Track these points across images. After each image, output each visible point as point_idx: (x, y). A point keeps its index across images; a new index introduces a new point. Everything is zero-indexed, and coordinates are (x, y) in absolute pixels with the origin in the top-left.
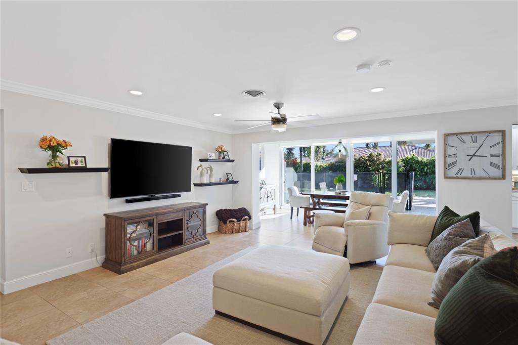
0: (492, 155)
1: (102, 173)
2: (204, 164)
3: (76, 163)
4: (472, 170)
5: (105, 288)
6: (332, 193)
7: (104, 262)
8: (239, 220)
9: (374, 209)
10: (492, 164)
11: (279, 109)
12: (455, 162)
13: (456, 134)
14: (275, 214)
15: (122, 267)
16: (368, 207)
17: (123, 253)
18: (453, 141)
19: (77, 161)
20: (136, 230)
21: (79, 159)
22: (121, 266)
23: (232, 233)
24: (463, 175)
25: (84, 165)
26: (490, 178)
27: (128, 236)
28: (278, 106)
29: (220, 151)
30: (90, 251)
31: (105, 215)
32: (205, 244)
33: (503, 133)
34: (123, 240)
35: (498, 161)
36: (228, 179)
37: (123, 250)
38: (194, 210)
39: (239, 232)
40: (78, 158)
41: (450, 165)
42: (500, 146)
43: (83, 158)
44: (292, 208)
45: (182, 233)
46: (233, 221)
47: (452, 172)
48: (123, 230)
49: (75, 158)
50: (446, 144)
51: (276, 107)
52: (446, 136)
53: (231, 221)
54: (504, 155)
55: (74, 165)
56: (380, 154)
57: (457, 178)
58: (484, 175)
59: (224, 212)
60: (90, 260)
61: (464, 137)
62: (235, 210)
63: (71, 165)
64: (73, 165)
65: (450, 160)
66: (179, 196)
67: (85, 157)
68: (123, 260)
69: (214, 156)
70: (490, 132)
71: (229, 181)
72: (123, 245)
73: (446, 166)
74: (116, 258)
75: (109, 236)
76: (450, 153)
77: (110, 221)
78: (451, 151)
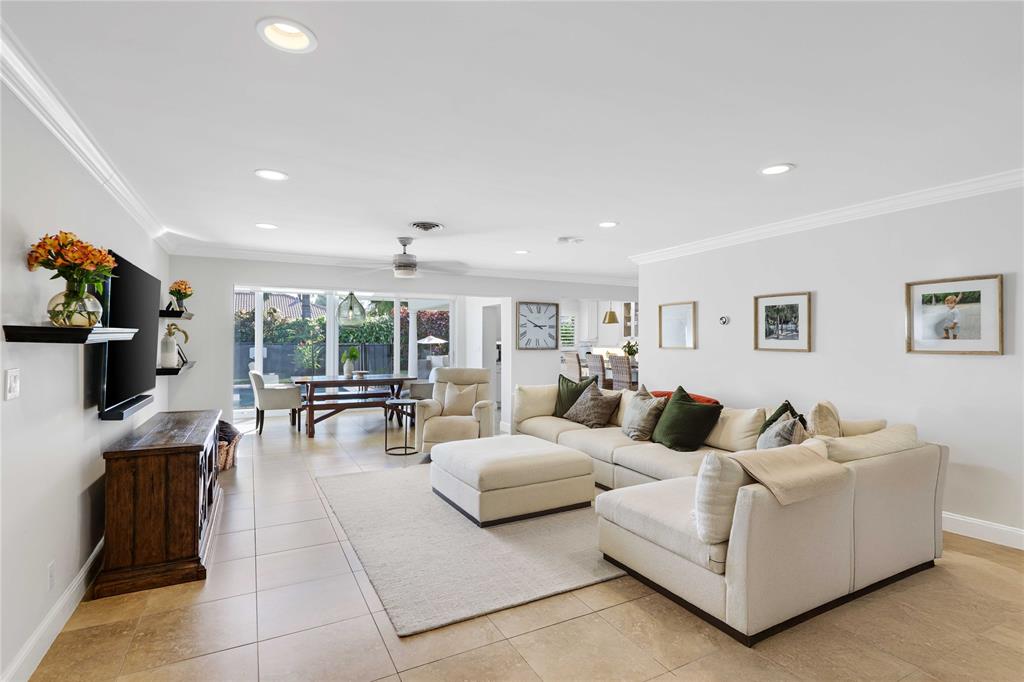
0: (550, 327)
4: (537, 341)
8: (229, 442)
9: (480, 388)
10: (550, 336)
11: (405, 245)
12: (525, 333)
13: (527, 303)
16: (472, 386)
18: (523, 309)
23: (224, 469)
24: (531, 346)
26: (548, 349)
28: (405, 242)
33: (557, 306)
35: (553, 332)
41: (522, 334)
42: (555, 318)
46: (223, 446)
47: (523, 343)
50: (518, 312)
52: (520, 304)
54: (557, 327)
56: (275, 311)
57: (527, 349)
58: (545, 346)
61: (532, 307)
65: (522, 330)
70: (549, 305)
71: (184, 362)
73: (519, 336)
74: (167, 552)
75: (131, 506)
76: (522, 322)
77: (135, 466)
78: (523, 320)
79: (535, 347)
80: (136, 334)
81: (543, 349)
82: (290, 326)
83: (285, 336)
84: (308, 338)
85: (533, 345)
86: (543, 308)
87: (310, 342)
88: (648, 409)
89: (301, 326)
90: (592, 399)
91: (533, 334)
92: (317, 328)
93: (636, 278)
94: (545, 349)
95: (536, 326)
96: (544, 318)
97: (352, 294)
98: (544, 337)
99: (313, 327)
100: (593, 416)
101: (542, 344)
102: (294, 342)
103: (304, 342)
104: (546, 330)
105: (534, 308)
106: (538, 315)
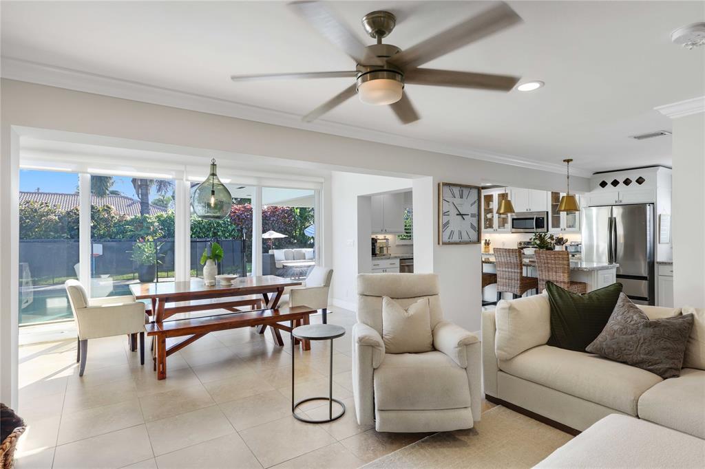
82: (128, 223)
83: (124, 232)
84: (148, 234)
87: (150, 238)
89: (140, 223)
92: (156, 224)
99: (152, 223)
102: (133, 238)
103: (143, 238)
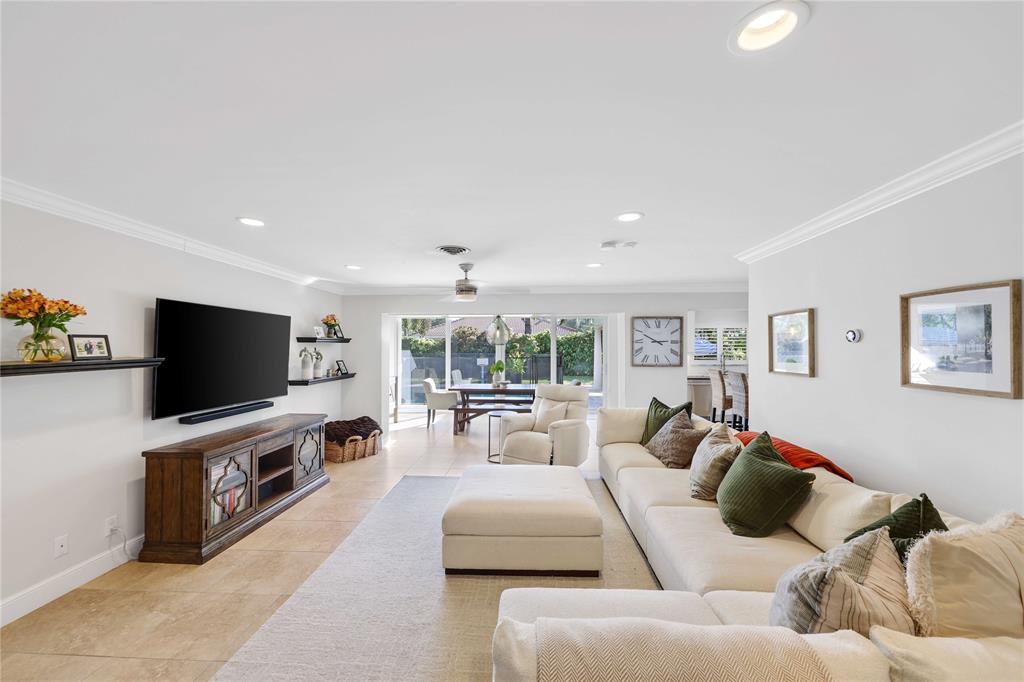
0: (672, 342)
1: (133, 369)
2: (310, 347)
3: (89, 349)
4: (656, 357)
5: (195, 594)
6: (489, 387)
7: (142, 551)
8: (365, 437)
9: (571, 406)
10: (672, 351)
11: (466, 271)
12: (641, 348)
13: (643, 318)
14: (396, 422)
15: (203, 550)
16: (563, 404)
17: (204, 522)
18: (639, 324)
19: (91, 347)
20: (226, 474)
21: (94, 341)
22: (201, 548)
23: (354, 459)
24: (649, 362)
25: (106, 354)
26: (670, 365)
27: (213, 487)
28: (466, 268)
29: (330, 326)
30: (107, 533)
31: (144, 454)
32: (324, 483)
33: (681, 319)
34: (204, 497)
35: (676, 347)
36: (339, 369)
37: (204, 517)
38: (305, 428)
39: (364, 456)
40: (92, 340)
41: (637, 351)
42: (678, 332)
43: (103, 340)
44: (429, 411)
45: (292, 471)
46: (356, 440)
47: (638, 360)
48: (204, 477)
49: (86, 340)
50: (633, 328)
51: (462, 268)
52: (634, 319)
53: (351, 441)
54: (681, 342)
55: (85, 354)
58: (666, 362)
59: (338, 426)
60: (108, 552)
61: (649, 321)
62: (354, 422)
63: (78, 355)
64: (81, 354)
65: (637, 346)
66: (271, 404)
67: (106, 337)
68: (204, 537)
69: (320, 332)
70: (671, 318)
71: (342, 374)
72: (204, 507)
73: (634, 353)
74: (182, 536)
75: (160, 495)
76: (636, 338)
77: (162, 465)
78: (638, 336)
79: (654, 363)
80: (163, 362)
81: (663, 366)
85: (651, 361)
86: (663, 322)
88: (712, 458)
90: (672, 432)
91: (651, 350)
93: (746, 282)
94: (667, 366)
95: (655, 341)
96: (665, 332)
97: (499, 317)
98: (664, 353)
100: (669, 453)
101: (663, 361)
104: (667, 346)
105: (652, 322)
106: (657, 330)
